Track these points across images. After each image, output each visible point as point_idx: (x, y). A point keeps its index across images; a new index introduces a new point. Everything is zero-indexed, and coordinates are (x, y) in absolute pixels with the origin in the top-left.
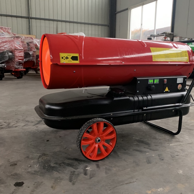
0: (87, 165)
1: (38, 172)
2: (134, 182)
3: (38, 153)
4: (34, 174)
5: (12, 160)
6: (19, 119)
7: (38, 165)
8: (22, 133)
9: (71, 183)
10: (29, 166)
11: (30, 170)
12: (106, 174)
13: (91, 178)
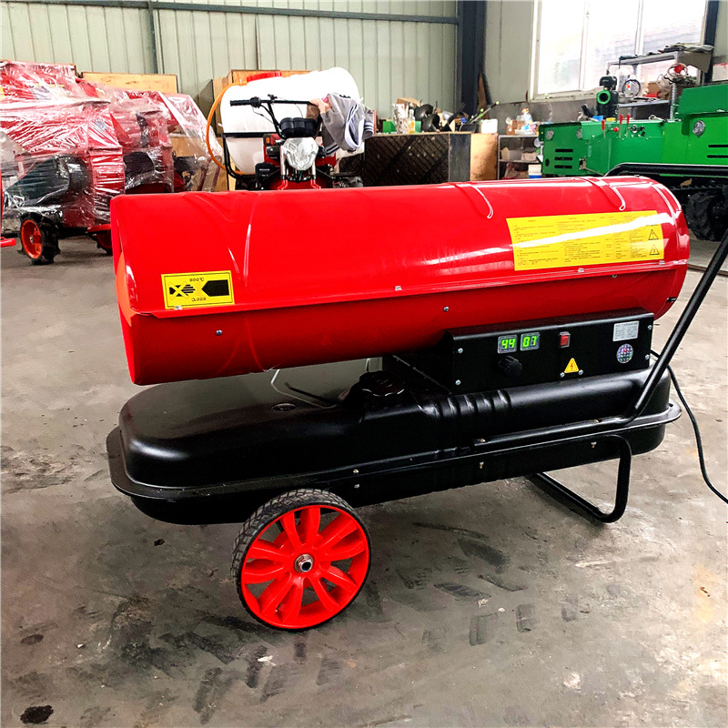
0: (266, 644)
1: (103, 669)
2: (404, 717)
3: (117, 595)
4: (91, 677)
5: (29, 623)
6: (82, 448)
7: (108, 643)
8: (79, 509)
9: (198, 716)
10: (79, 646)
11: (79, 662)
12: (318, 684)
13: (266, 697)
